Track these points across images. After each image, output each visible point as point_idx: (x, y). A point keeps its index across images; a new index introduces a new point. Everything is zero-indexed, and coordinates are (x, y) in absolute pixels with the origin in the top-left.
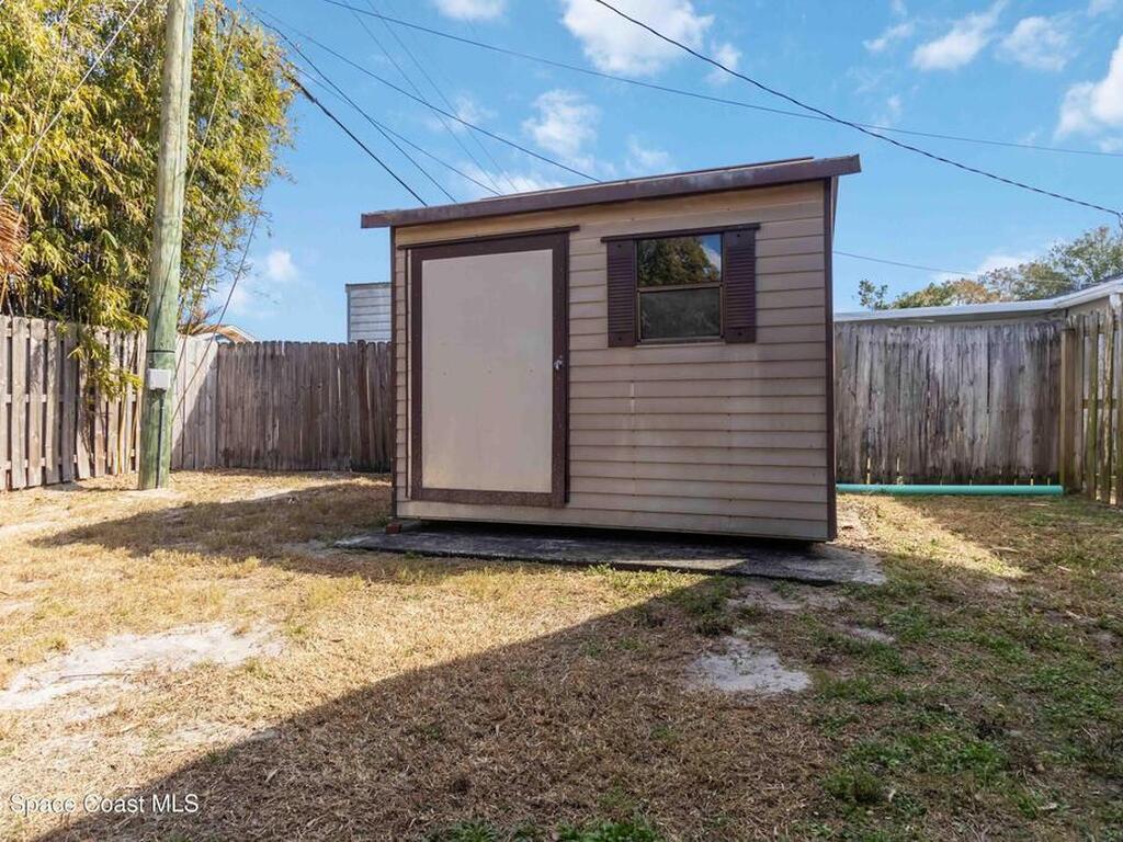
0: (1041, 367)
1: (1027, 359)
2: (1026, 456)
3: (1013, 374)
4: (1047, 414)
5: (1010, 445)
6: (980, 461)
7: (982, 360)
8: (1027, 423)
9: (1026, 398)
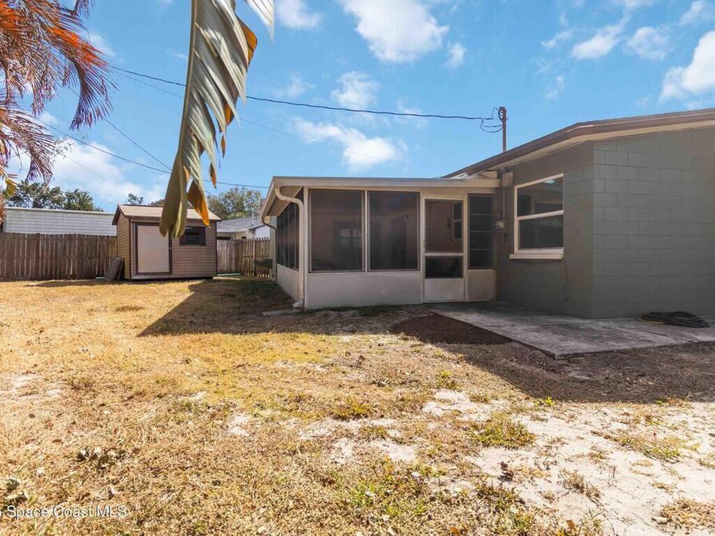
0: (236, 250)
1: (233, 248)
2: (233, 268)
3: (231, 250)
4: (237, 259)
5: (231, 266)
6: (225, 270)
7: (226, 248)
8: (233, 261)
9: (233, 256)
